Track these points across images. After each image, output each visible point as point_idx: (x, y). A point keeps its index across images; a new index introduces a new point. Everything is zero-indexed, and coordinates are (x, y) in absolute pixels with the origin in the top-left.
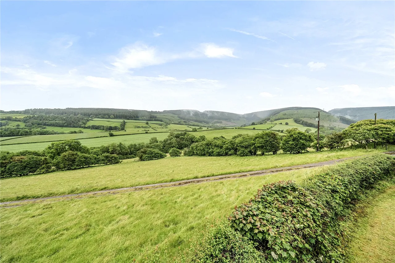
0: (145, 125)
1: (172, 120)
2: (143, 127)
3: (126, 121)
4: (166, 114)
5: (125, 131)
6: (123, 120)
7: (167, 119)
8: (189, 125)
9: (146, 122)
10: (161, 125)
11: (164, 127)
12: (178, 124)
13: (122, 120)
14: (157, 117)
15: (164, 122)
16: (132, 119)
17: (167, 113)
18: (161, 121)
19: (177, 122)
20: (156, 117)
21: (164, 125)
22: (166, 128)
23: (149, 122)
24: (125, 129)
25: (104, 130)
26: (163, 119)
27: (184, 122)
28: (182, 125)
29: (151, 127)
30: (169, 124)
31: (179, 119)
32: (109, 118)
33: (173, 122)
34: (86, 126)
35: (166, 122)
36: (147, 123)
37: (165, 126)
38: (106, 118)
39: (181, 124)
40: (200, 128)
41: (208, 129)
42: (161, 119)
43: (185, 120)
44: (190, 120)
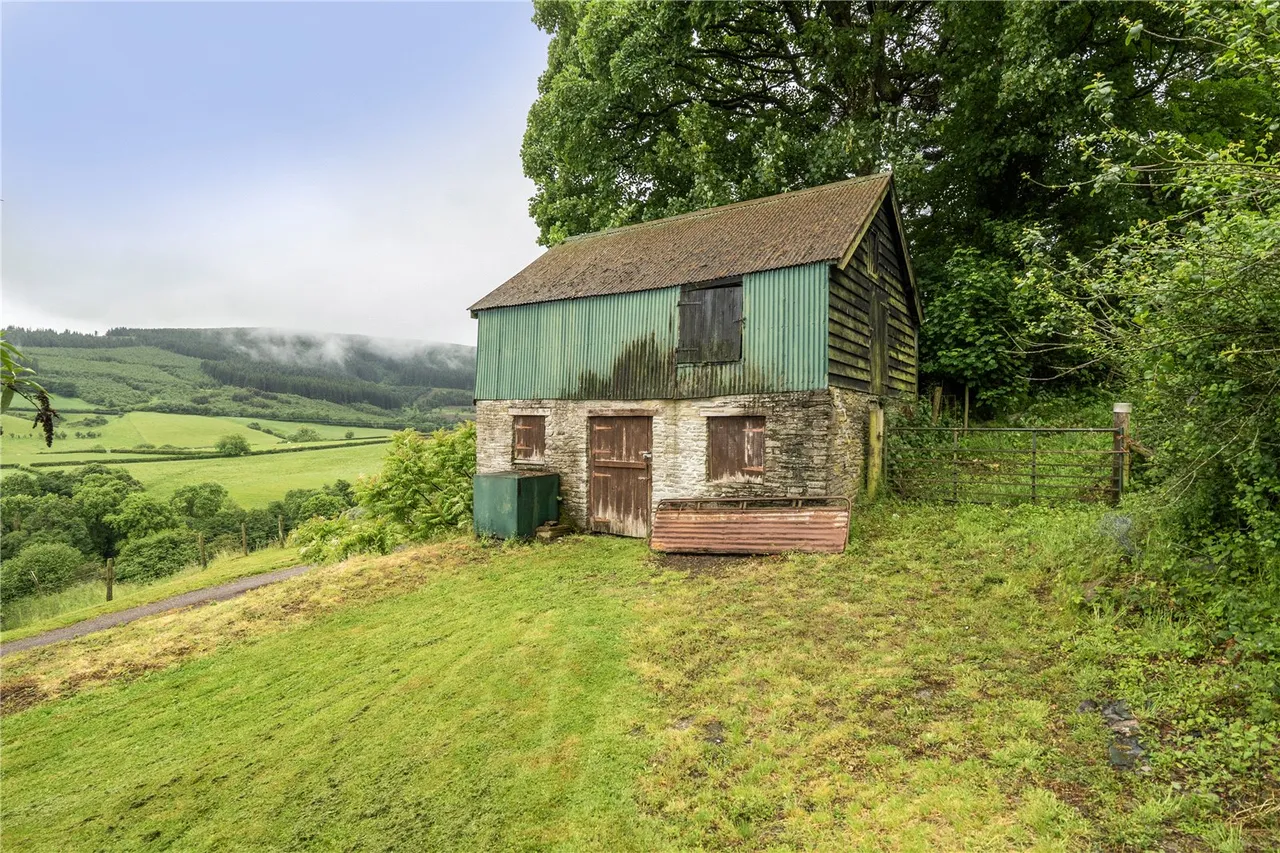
1: (152, 387)
7: (119, 379)
8: (263, 417)
11: (71, 432)
12: (186, 411)
15: (90, 402)
21: (81, 417)
22: (91, 436)
26: (80, 383)
27: (236, 398)
28: (217, 414)
30: (122, 412)
31: (207, 379)
33: (155, 401)
35: (101, 401)
37: (88, 423)
39: (206, 413)
40: (305, 432)
41: (349, 436)
42: (68, 380)
43: (243, 391)
44: (283, 389)
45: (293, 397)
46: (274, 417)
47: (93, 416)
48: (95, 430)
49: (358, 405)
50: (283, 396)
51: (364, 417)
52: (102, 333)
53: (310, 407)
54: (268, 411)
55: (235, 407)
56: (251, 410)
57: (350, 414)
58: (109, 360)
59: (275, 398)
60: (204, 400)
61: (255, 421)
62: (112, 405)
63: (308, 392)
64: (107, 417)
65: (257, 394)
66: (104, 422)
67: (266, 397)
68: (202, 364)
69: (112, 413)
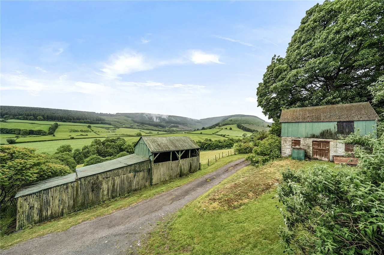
0: (85, 128)
1: (123, 123)
2: (82, 131)
3: (59, 123)
5: (54, 136)
6: (55, 122)
7: (118, 122)
8: (142, 129)
9: (88, 125)
10: (108, 129)
11: (111, 131)
12: (129, 128)
13: (53, 123)
14: (106, 119)
15: (113, 126)
16: (69, 122)
17: (119, 116)
20: (104, 120)
21: (112, 129)
22: (114, 132)
23: (91, 125)
24: (55, 134)
26: (112, 123)
27: (137, 126)
28: (134, 128)
29: (93, 131)
30: (119, 128)
31: (132, 122)
32: (35, 119)
33: (124, 126)
35: (115, 126)
36: (89, 127)
37: (113, 130)
38: (30, 120)
39: (132, 128)
40: (150, 132)
41: (158, 133)
42: (110, 122)
43: (138, 124)
44: (145, 124)
45: (147, 126)
46: (144, 129)
47: (114, 129)
49: (158, 127)
51: (160, 129)
52: (115, 114)
53: (150, 127)
54: (143, 128)
56: (140, 128)
58: (116, 118)
59: (144, 126)
60: (132, 126)
61: (141, 130)
62: (117, 127)
63: (149, 124)
64: (116, 129)
65: (141, 125)
66: (116, 130)
67: (142, 125)
68: (132, 120)
69: (117, 128)
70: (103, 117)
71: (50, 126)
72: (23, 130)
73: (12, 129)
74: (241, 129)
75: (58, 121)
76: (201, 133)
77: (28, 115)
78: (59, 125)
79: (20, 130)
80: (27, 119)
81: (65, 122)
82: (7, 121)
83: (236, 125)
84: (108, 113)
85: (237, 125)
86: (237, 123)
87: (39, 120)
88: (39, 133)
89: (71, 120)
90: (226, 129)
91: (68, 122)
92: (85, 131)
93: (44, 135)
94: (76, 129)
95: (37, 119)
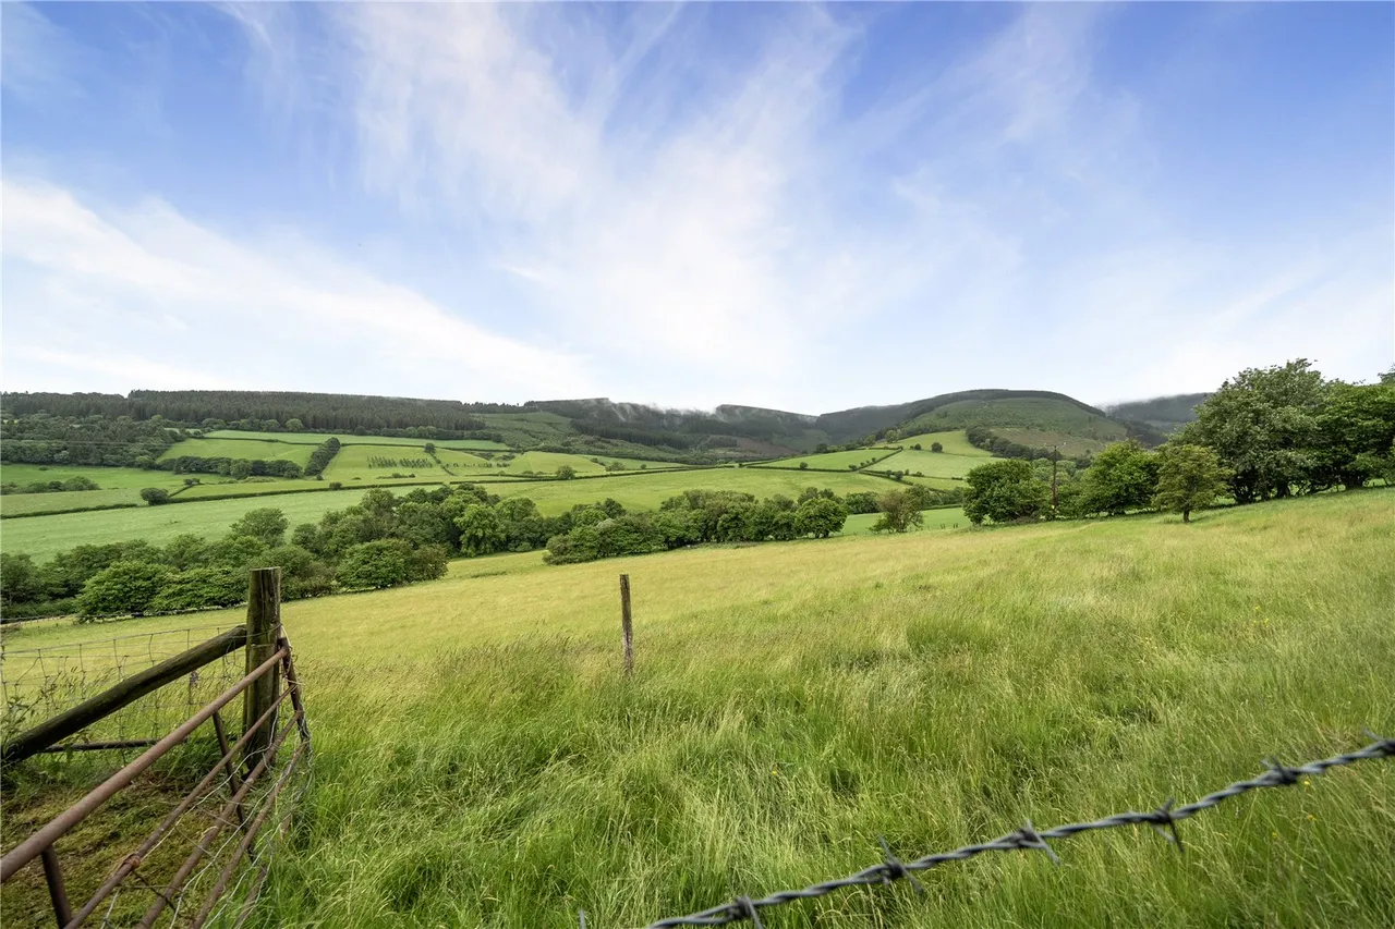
0: (420, 455)
1: (543, 436)
2: (406, 464)
3: (343, 439)
4: (529, 415)
6: (330, 436)
7: (526, 432)
9: (424, 442)
10: (487, 454)
11: (495, 464)
12: (556, 451)
13: (323, 438)
14: (487, 423)
15: (509, 445)
16: (376, 434)
17: (535, 410)
18: (498, 440)
19: (557, 445)
20: (481, 426)
21: (501, 455)
22: (505, 466)
23: (438, 444)
24: (325, 470)
25: (228, 474)
26: (504, 434)
27: (586, 443)
28: (574, 453)
29: (439, 462)
30: (523, 452)
31: (573, 430)
32: (282, 427)
33: (541, 445)
34: (159, 461)
35: (513, 445)
36: (430, 449)
37: (505, 458)
38: (264, 431)
39: (568, 452)
40: (616, 464)
41: (643, 467)
42: (498, 432)
43: (592, 438)
44: (615, 436)
45: (619, 442)
46: (607, 455)
47: (507, 454)
48: (507, 462)
49: (660, 447)
50: (614, 441)
51: (662, 455)
52: (521, 405)
53: (629, 448)
55: (585, 448)
57: (655, 453)
58: (522, 420)
60: (568, 444)
61: (596, 457)
62: (519, 447)
63: (630, 438)
64: (515, 454)
65: (599, 440)
66: (514, 457)
67: (603, 442)
68: (572, 422)
69: (518, 452)
70: (477, 417)
71: (315, 448)
72: (236, 462)
73: (210, 460)
74: (982, 448)
75: (344, 433)
76: (803, 468)
77: (264, 417)
78: (344, 445)
79: (229, 462)
80: (259, 429)
81: (362, 434)
82: (205, 435)
83: (963, 432)
84: (500, 404)
85: (969, 430)
86: (971, 423)
87: (292, 431)
88: (281, 470)
89: (380, 427)
90: (918, 448)
91: (370, 434)
92: (415, 464)
93: (294, 477)
94: (388, 457)
95: (285, 427)
